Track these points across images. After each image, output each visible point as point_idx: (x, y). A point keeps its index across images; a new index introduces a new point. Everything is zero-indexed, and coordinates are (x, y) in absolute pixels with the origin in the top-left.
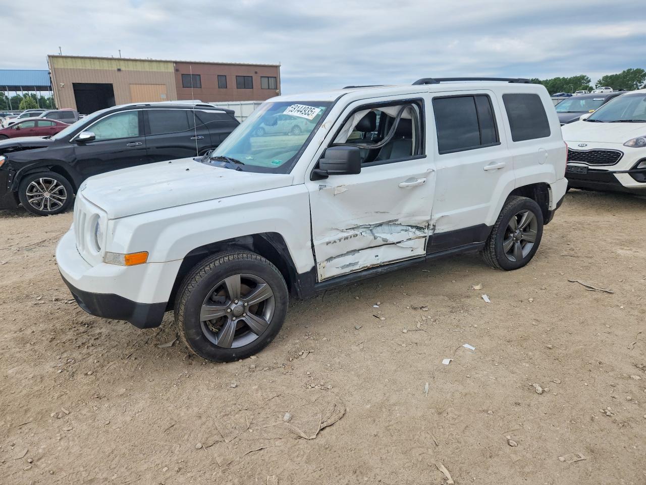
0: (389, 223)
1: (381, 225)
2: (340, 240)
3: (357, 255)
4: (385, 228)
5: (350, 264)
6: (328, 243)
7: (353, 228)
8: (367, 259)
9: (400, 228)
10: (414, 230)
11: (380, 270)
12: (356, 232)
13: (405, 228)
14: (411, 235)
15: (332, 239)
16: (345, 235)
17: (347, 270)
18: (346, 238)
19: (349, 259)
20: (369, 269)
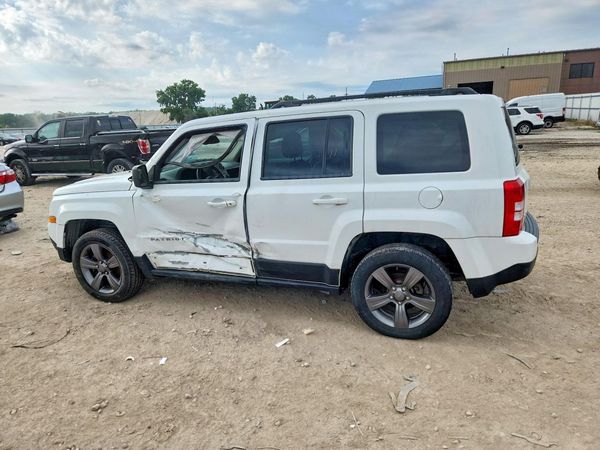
0: (214, 236)
1: (207, 236)
2: (163, 239)
3: (186, 256)
4: (212, 240)
5: (179, 262)
6: (152, 239)
7: (176, 233)
8: (195, 263)
9: (226, 243)
10: (240, 249)
11: (207, 275)
12: (179, 236)
13: (231, 245)
14: (236, 253)
15: (155, 236)
16: (168, 236)
17: (179, 266)
18: (168, 239)
19: (179, 258)
20: (198, 272)
